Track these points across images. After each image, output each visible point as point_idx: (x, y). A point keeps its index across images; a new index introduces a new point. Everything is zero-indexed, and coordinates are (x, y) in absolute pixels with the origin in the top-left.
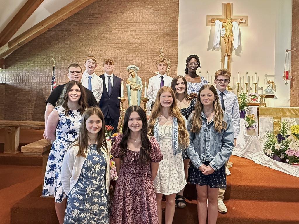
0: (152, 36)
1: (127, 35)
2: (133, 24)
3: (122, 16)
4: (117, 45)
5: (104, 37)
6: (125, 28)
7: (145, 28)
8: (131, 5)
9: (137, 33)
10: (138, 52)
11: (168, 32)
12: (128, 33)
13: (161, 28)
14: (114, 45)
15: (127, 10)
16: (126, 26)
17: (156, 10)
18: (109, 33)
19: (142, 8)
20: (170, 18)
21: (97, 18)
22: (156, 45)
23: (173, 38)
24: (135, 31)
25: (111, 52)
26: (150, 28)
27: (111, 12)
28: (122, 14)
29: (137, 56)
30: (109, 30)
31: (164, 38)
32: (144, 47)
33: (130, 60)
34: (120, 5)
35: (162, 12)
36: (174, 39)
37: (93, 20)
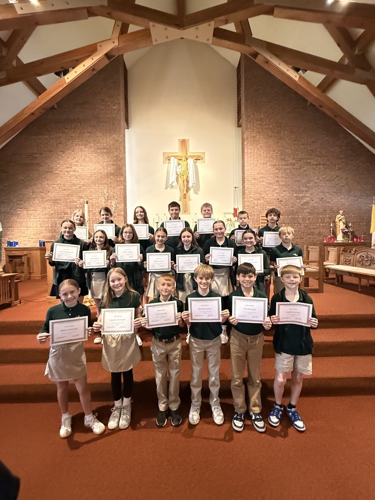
0: (96, 176)
1: (69, 176)
2: (75, 163)
3: (63, 155)
4: (60, 186)
5: (45, 178)
6: (67, 167)
7: (88, 167)
8: (72, 143)
9: (79, 174)
10: (81, 193)
11: (112, 171)
12: (70, 173)
13: (105, 167)
14: (56, 186)
15: (68, 149)
16: (67, 166)
17: (98, 149)
18: (50, 173)
19: (83, 147)
20: (114, 157)
21: (36, 157)
22: (100, 185)
23: (118, 177)
24: (77, 172)
25: (54, 194)
26: (93, 167)
27: (51, 151)
28: (64, 153)
29: (81, 197)
30: (50, 171)
31: (108, 177)
32: (88, 187)
33: (74, 202)
34: (60, 143)
35: (105, 151)
36: (119, 179)
37: (32, 160)
